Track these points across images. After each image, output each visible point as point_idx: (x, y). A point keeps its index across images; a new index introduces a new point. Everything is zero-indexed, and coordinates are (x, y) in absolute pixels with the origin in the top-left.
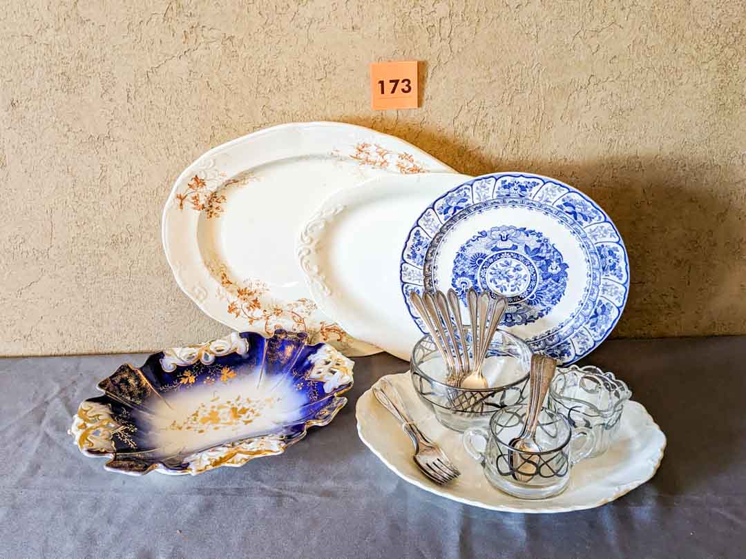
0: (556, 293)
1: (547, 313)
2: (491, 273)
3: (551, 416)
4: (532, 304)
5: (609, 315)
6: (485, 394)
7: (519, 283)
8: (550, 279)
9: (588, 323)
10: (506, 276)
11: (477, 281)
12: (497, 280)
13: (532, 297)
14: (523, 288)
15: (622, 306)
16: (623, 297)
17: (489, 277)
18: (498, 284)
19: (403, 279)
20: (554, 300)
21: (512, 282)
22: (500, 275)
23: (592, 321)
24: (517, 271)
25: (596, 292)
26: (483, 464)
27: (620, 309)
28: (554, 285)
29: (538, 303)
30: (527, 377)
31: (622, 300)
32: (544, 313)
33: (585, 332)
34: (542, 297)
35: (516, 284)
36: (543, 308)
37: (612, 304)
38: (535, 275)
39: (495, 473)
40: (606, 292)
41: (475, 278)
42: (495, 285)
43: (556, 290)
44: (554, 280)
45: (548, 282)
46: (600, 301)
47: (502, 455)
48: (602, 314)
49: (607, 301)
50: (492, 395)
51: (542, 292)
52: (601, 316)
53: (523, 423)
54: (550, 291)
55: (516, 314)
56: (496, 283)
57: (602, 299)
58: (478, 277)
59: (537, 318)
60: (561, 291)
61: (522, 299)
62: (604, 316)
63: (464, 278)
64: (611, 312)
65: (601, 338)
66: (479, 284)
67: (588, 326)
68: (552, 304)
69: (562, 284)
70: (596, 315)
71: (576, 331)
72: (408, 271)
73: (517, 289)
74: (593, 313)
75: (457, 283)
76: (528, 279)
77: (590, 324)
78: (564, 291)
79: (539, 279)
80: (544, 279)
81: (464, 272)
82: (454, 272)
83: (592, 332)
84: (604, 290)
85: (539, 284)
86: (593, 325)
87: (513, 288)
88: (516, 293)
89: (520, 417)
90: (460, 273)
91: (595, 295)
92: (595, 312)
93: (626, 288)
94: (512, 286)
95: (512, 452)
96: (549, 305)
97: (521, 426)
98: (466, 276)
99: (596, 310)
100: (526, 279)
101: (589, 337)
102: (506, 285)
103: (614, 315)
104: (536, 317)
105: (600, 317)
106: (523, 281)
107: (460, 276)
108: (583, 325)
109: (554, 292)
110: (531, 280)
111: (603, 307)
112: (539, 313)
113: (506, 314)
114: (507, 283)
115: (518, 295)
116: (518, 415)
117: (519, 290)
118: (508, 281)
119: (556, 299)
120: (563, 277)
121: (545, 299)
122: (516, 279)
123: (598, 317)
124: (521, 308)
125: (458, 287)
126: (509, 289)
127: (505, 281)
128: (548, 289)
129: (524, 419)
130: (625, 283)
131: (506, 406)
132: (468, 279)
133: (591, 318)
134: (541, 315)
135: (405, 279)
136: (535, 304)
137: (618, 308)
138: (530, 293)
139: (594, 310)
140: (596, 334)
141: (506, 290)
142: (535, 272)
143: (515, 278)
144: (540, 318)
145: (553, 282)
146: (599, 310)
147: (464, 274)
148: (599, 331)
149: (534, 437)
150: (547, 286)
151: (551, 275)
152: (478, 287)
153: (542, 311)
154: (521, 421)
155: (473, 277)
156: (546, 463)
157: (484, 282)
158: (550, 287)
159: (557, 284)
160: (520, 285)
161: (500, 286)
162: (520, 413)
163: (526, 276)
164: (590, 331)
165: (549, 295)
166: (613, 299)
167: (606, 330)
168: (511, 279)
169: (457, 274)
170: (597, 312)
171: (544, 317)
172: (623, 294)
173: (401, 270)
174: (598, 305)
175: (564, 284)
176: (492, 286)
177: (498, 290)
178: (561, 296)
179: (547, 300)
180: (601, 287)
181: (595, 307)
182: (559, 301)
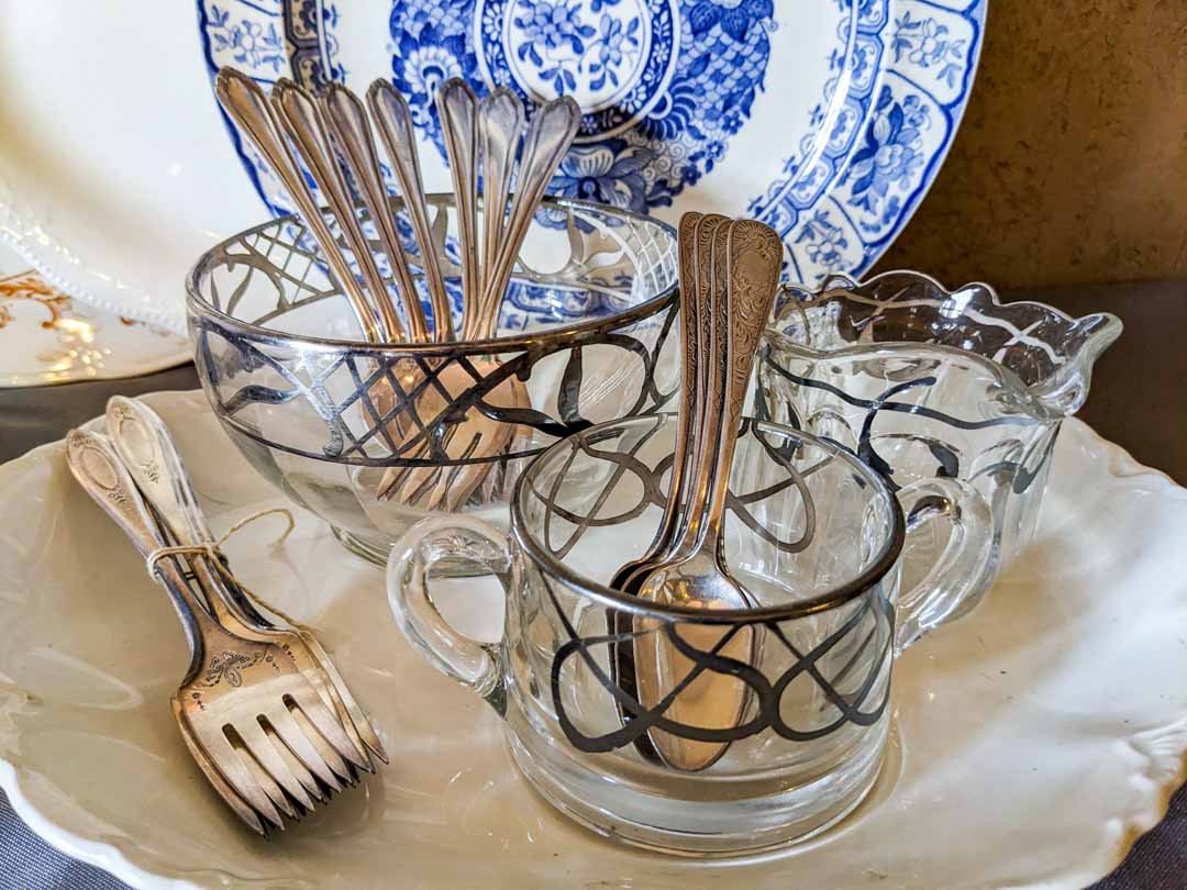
0: (739, 82)
1: (710, 165)
2: (520, 23)
3: (782, 455)
4: (659, 136)
5: (914, 145)
6: (485, 366)
7: (614, 55)
8: (717, 30)
9: (842, 181)
10: (569, 28)
11: (473, 59)
12: (540, 50)
13: (661, 107)
14: (629, 73)
15: (959, 99)
16: (963, 63)
17: (514, 38)
18: (547, 66)
19: (215, 56)
20: (730, 113)
21: (593, 54)
22: (550, 28)
23: (858, 173)
24: (605, 7)
25: (871, 59)
26: (499, 699)
27: (952, 111)
28: (730, 55)
29: (680, 128)
30: (670, 301)
31: (959, 75)
32: (701, 164)
33: (836, 218)
34: (693, 106)
35: (605, 61)
36: (697, 147)
37: (924, 100)
38: (664, 18)
39: (554, 742)
40: (905, 51)
41: (469, 50)
42: (536, 70)
43: (738, 74)
44: (731, 34)
45: (710, 41)
46: (886, 89)
47: (576, 644)
48: (892, 141)
49: (911, 90)
50: (522, 368)
51: (692, 83)
52: (888, 150)
53: (661, 501)
54: (718, 77)
55: (611, 177)
56: (539, 62)
57: (894, 82)
58: (475, 44)
59: (680, 188)
60: (754, 74)
61: (627, 116)
62: (899, 149)
63: (432, 50)
64: (922, 129)
65: (886, 230)
66: (483, 73)
67: (845, 193)
68: (726, 127)
69: (757, 47)
70: (872, 146)
71: (806, 216)
72: (229, 24)
73: (608, 80)
74: (861, 142)
75: (410, 76)
76: (644, 34)
77: (850, 183)
78: (763, 73)
79: (681, 30)
80: (695, 32)
81: (428, 25)
82: (394, 31)
83: (857, 213)
84: (900, 44)
85: (683, 52)
86: (862, 185)
87: (597, 76)
88: (609, 94)
89: (650, 477)
90: (415, 30)
91: (868, 73)
92: (870, 134)
93: (975, 23)
94: (593, 69)
95: (625, 619)
96: (714, 132)
97: (654, 516)
98: (439, 44)
99: (872, 125)
100: (638, 34)
101: (850, 235)
102: (572, 68)
103: (931, 137)
104: (675, 184)
105: (884, 154)
106: (626, 45)
107: (416, 46)
108: (829, 190)
109: (729, 83)
110: (655, 40)
111: (897, 115)
112: (685, 170)
113: (582, 181)
114: (577, 57)
115: (615, 101)
116: (640, 469)
117: (615, 82)
118: (578, 49)
119: (736, 107)
120: (759, 18)
121: (700, 113)
122: (606, 41)
123: (877, 156)
124: (626, 153)
125: (417, 88)
126: (584, 80)
127: (566, 49)
128: (710, 70)
129: (665, 484)
130: (972, 7)
131: (586, 424)
132: (443, 53)
133: (855, 161)
134: (691, 176)
135: (224, 58)
136: (670, 135)
137: (946, 109)
138: (651, 91)
139: (864, 127)
140: (871, 220)
141: (573, 86)
142: (665, 6)
143: (599, 35)
144: (686, 185)
145: (726, 39)
146: (883, 128)
147: (429, 36)
148: (881, 206)
149: (719, 548)
150: (706, 59)
151: (719, 15)
152: (481, 84)
153: (693, 158)
154: (652, 495)
155: (459, 43)
156: (806, 663)
157: (499, 63)
158: (717, 63)
159: (737, 46)
160: (618, 63)
161: (554, 71)
162: (650, 456)
163: (636, 22)
164: (850, 210)
165: (714, 96)
166: (927, 77)
167: (904, 197)
168: (586, 42)
169: (405, 35)
170: (877, 135)
171: (699, 182)
172: (964, 50)
173: (204, 22)
174: (879, 108)
175: (764, 46)
176: (527, 75)
177: (548, 90)
178: (753, 93)
179: (711, 115)
180: (887, 36)
181: (870, 114)
182: (748, 114)
